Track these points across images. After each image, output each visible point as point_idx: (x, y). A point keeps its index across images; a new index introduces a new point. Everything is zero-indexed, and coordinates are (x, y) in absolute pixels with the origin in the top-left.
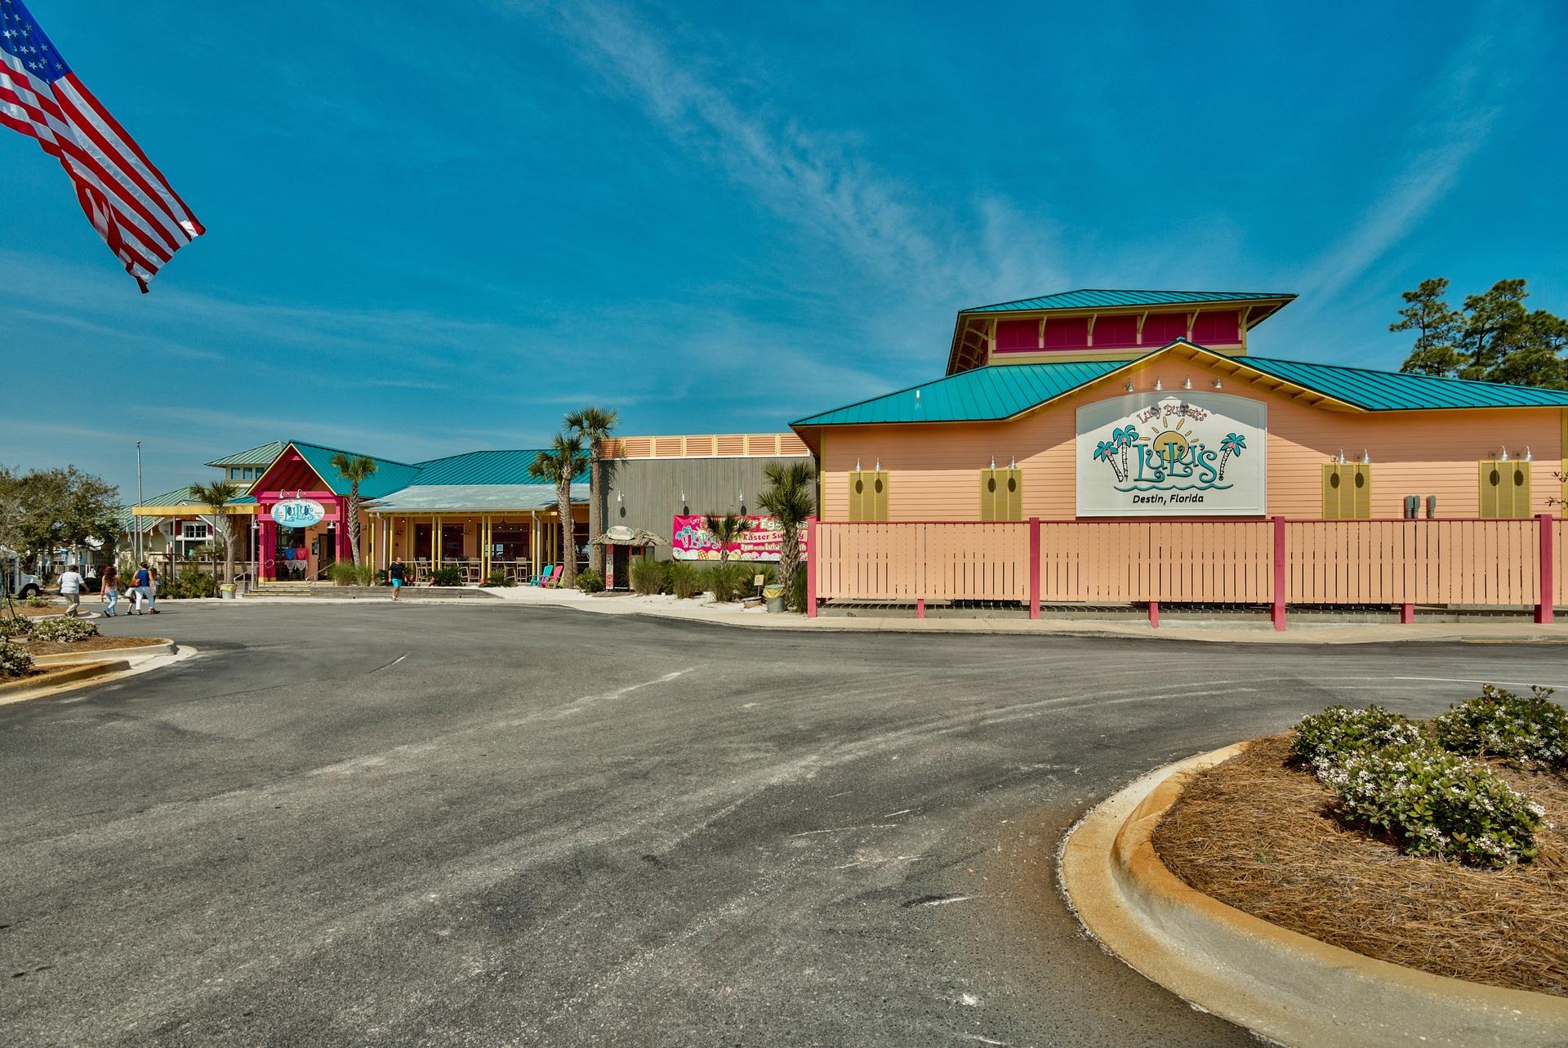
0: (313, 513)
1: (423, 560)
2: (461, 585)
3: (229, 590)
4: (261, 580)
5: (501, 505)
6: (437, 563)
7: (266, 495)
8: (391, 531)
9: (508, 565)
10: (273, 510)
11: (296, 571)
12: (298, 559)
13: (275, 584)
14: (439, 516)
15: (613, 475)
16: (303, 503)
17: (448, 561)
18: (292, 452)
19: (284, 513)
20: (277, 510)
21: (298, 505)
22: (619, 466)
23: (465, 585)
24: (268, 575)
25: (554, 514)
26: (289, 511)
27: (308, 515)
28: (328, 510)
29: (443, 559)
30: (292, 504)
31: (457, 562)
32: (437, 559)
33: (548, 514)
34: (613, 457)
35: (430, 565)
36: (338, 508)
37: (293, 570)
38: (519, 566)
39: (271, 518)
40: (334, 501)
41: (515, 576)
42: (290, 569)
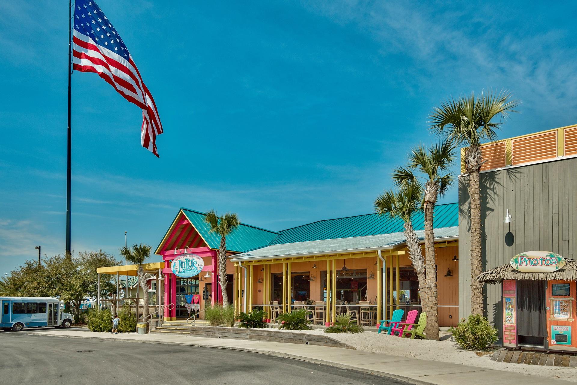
0: (196, 265)
1: (276, 304)
2: (308, 328)
3: (142, 327)
4: (165, 319)
5: (345, 248)
6: (287, 306)
7: (168, 252)
8: (251, 278)
9: (351, 308)
10: (172, 265)
11: (193, 312)
12: (194, 303)
13: (177, 323)
14: (289, 262)
15: (494, 189)
16: (190, 257)
17: (297, 304)
18: (183, 218)
19: (178, 267)
20: (175, 264)
21: (187, 260)
22: (503, 177)
23: (311, 329)
24: (170, 316)
25: (402, 252)
26: (181, 264)
27: (194, 267)
28: (207, 262)
29: (292, 303)
30: (183, 259)
31: (304, 305)
32: (287, 303)
33: (395, 254)
34: (492, 168)
35: (281, 308)
36: (213, 260)
37: (191, 311)
38: (362, 309)
39: (171, 271)
40: (210, 255)
41: (357, 319)
42: (189, 310)
